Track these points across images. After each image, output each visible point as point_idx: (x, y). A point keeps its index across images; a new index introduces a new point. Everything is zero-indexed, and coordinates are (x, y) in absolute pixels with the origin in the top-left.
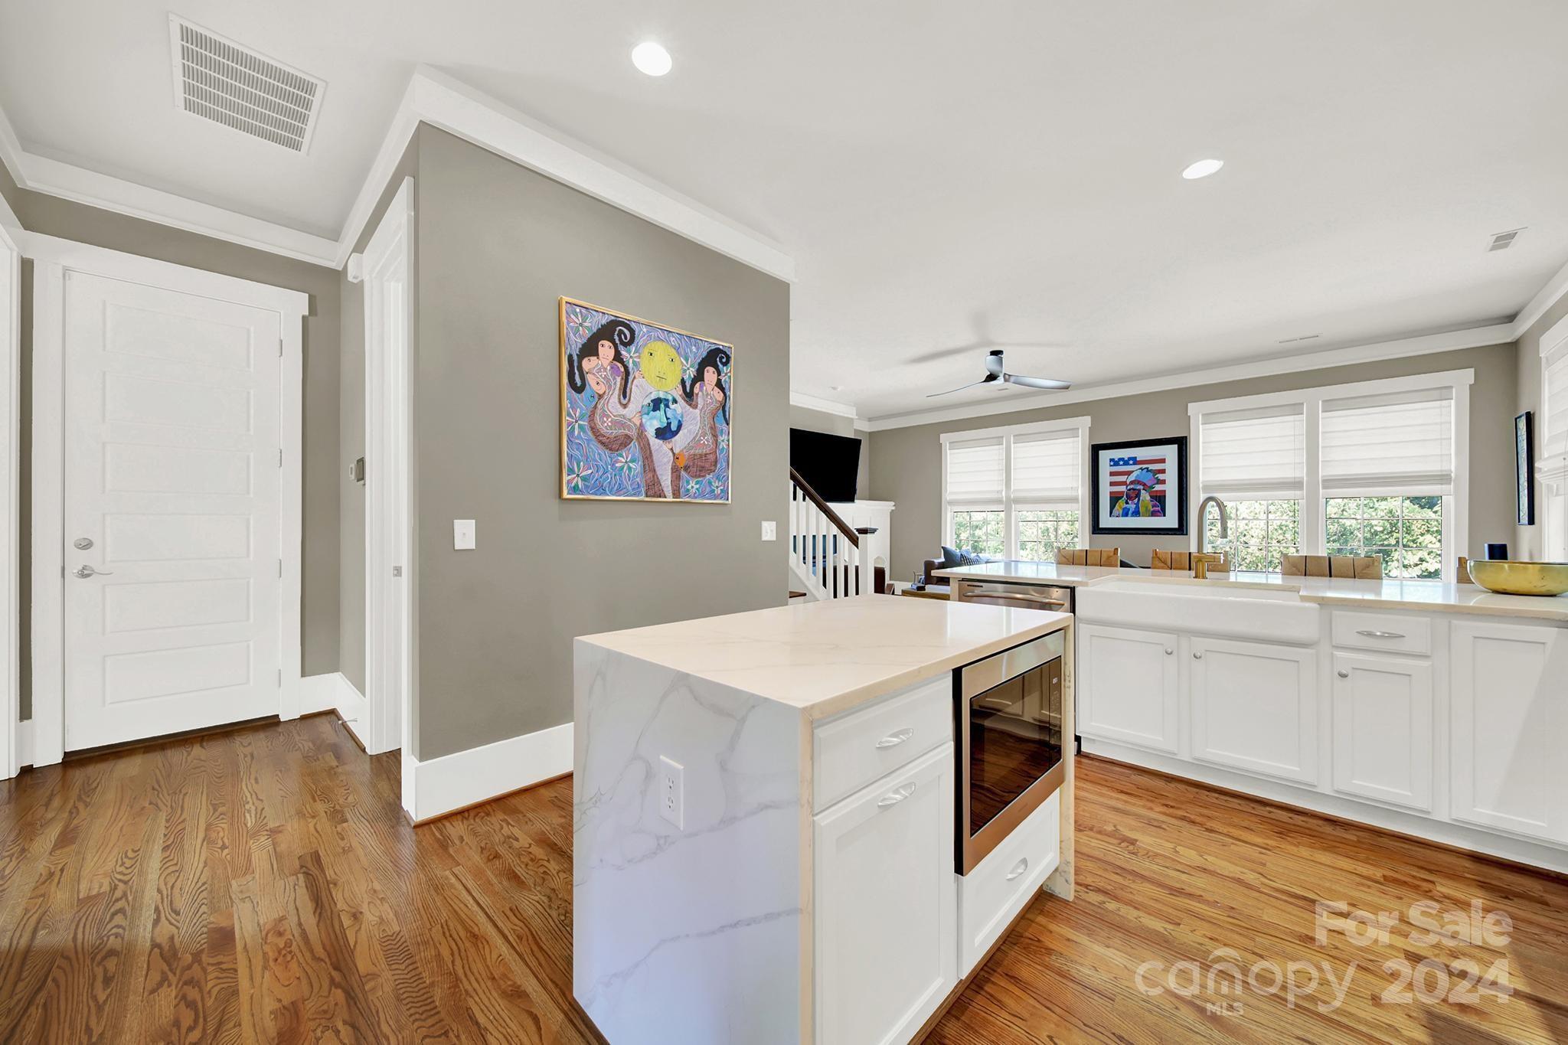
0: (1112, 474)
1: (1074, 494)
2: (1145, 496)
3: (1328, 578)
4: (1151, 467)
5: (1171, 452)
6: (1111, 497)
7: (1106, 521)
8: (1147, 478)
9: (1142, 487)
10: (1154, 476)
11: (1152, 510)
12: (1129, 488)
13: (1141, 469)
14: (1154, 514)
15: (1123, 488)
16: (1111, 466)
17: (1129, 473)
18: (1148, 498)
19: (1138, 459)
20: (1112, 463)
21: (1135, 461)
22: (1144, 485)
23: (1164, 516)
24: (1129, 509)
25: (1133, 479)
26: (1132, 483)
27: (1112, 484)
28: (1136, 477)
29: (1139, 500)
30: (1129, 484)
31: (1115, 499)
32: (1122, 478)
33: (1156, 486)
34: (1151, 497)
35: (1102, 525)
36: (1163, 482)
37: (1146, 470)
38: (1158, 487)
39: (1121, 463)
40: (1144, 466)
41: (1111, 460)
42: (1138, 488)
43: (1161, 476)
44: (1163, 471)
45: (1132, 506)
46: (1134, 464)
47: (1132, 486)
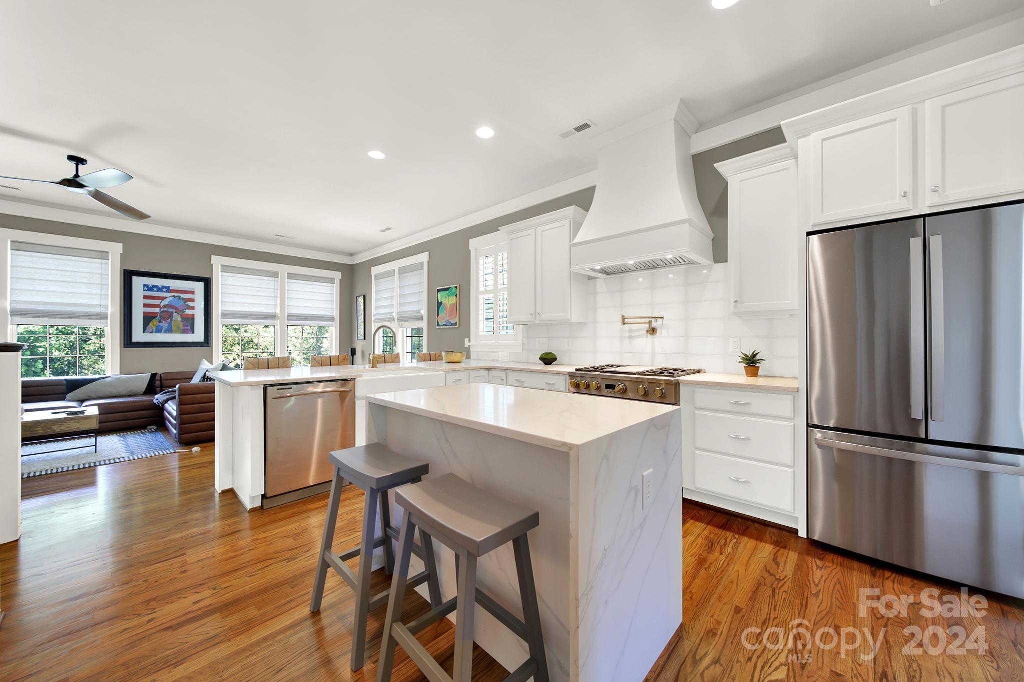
0: (145, 297)
1: (103, 310)
2: (177, 317)
3: (384, 364)
4: (182, 296)
5: (199, 287)
6: (144, 317)
7: (138, 335)
8: (179, 304)
9: (174, 310)
10: (185, 303)
11: (183, 328)
12: (162, 310)
13: (174, 296)
14: (184, 331)
15: (157, 310)
16: (144, 290)
17: (163, 298)
18: (179, 319)
19: (171, 288)
20: (146, 288)
21: (168, 289)
22: (176, 309)
23: (193, 333)
24: (162, 327)
25: (166, 303)
26: (165, 306)
27: (145, 306)
28: (169, 302)
29: (171, 320)
30: (163, 307)
31: (148, 319)
32: (157, 302)
33: (187, 310)
34: (182, 318)
35: (134, 340)
36: (193, 308)
37: (177, 298)
38: (188, 312)
39: (155, 289)
40: (177, 295)
41: (145, 286)
42: (171, 310)
43: (191, 304)
44: (193, 300)
45: (165, 325)
46: (167, 292)
47: (165, 309)
